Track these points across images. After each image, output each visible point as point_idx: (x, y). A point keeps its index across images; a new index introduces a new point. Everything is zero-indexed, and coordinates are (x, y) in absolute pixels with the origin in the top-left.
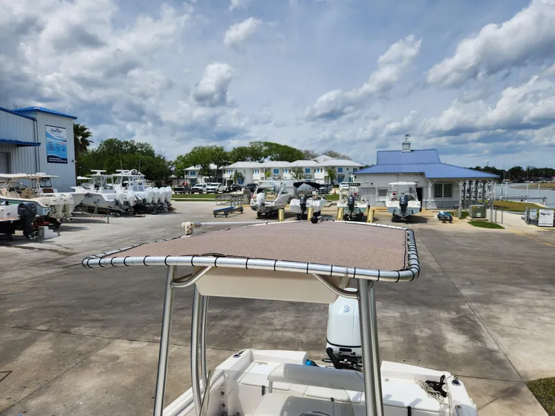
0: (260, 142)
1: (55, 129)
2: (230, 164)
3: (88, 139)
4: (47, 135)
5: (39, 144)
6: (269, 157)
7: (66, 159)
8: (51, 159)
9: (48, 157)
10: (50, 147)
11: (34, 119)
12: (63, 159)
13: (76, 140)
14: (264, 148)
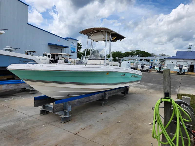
0: (134, 50)
1: (73, 43)
2: (123, 57)
3: (81, 47)
4: (71, 45)
5: (69, 47)
6: (138, 55)
7: (75, 52)
8: (72, 52)
9: (71, 51)
10: (72, 48)
11: (68, 40)
12: (74, 52)
13: (78, 47)
14: (136, 52)
